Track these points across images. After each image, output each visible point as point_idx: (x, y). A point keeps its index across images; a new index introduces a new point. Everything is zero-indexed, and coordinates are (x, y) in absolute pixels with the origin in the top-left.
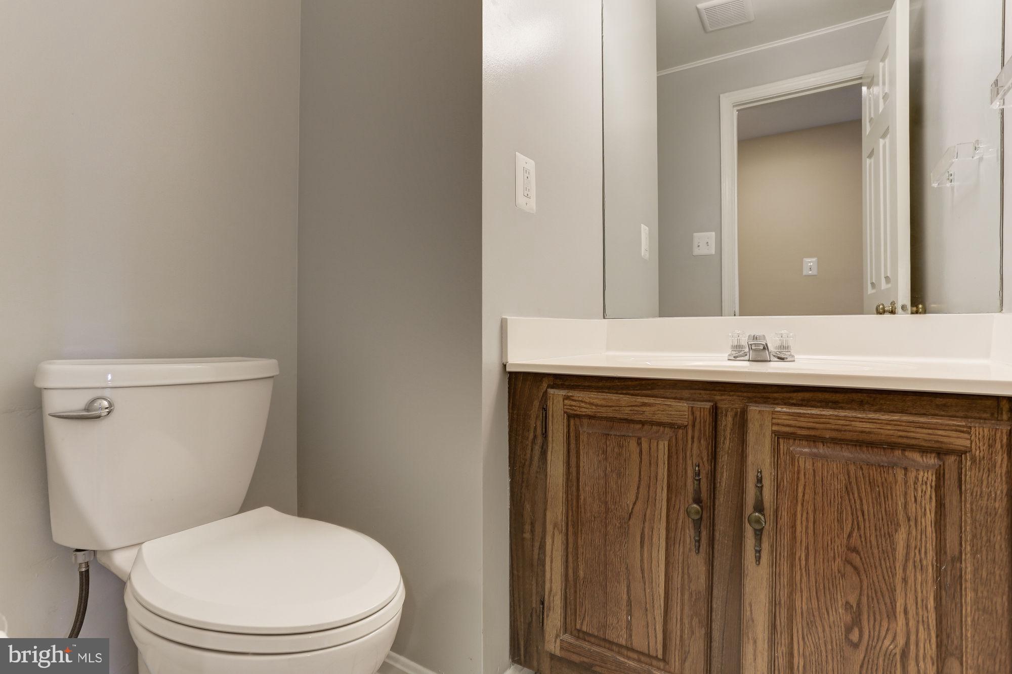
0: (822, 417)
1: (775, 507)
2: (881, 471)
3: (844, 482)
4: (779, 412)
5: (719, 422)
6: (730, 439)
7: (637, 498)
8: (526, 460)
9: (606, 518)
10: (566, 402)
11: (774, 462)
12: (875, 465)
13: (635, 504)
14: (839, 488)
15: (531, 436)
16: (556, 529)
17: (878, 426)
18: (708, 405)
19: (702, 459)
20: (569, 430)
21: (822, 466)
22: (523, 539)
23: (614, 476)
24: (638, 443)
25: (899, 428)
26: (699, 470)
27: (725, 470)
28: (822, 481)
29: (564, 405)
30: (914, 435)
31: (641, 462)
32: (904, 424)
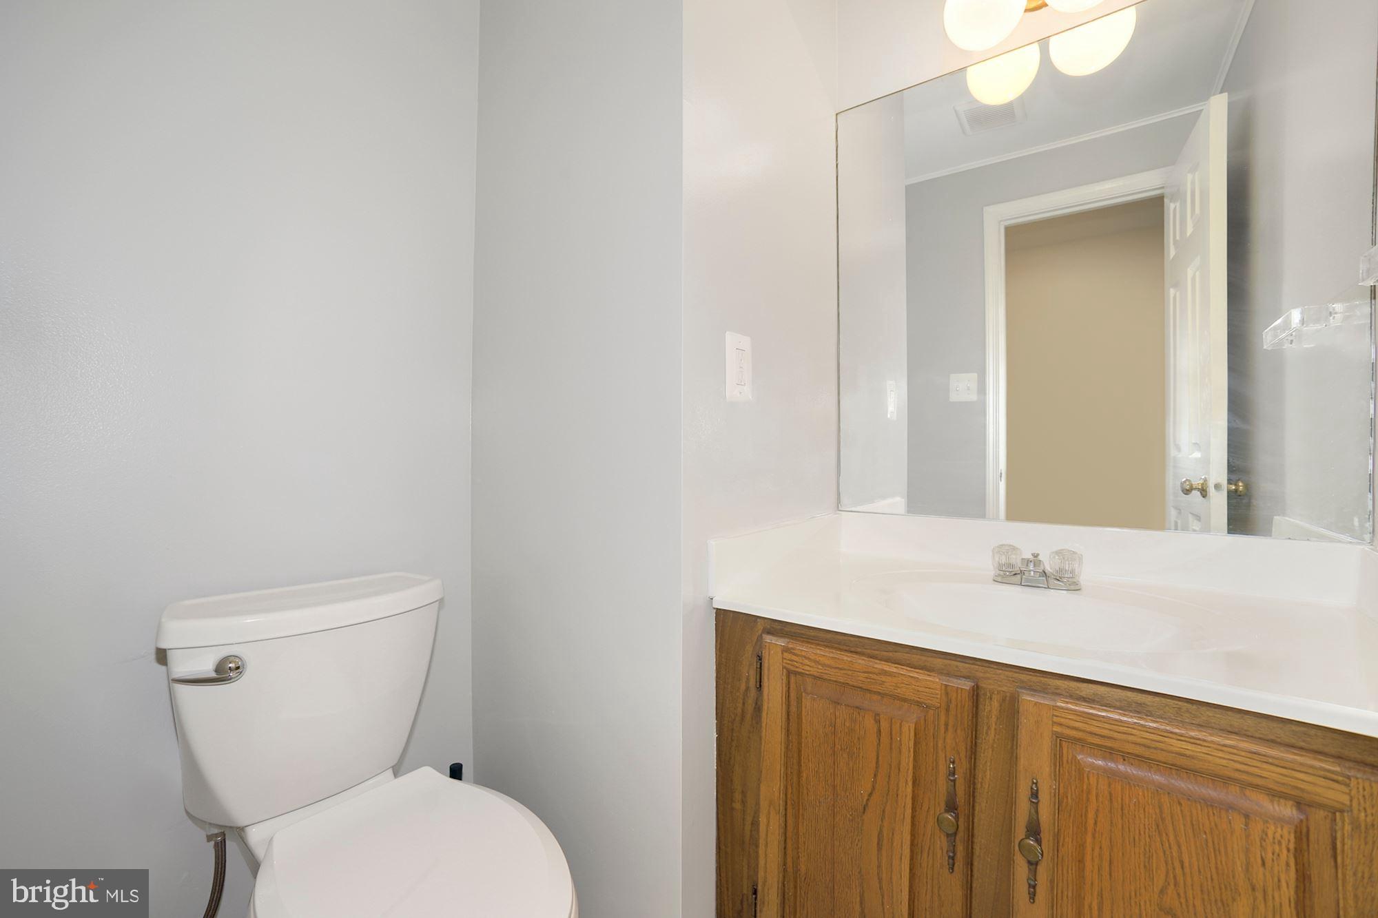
0: (1122, 724)
1: (1056, 830)
2: (1209, 812)
3: (1154, 816)
4: (1062, 708)
5: (981, 707)
6: (995, 729)
7: (874, 788)
8: (737, 715)
9: (833, 805)
10: (786, 655)
11: (1055, 771)
12: (1200, 802)
13: (870, 795)
14: (1147, 823)
15: (743, 687)
16: (772, 807)
17: (1204, 750)
18: (967, 685)
19: (959, 753)
20: (789, 688)
21: (1122, 789)
22: (732, 809)
23: (845, 755)
24: (875, 720)
25: (1236, 758)
26: (954, 768)
27: (988, 768)
28: (1122, 810)
29: (783, 658)
30: (1260, 771)
31: (879, 744)
32: (1243, 754)
